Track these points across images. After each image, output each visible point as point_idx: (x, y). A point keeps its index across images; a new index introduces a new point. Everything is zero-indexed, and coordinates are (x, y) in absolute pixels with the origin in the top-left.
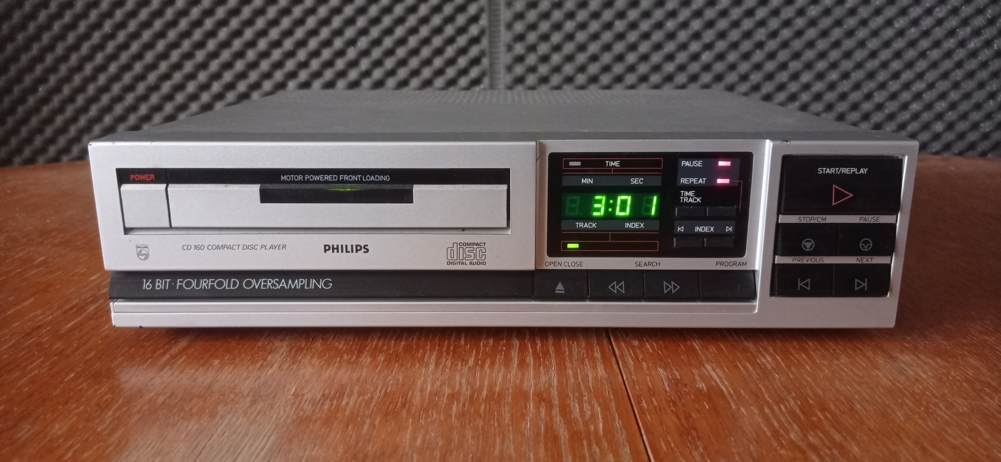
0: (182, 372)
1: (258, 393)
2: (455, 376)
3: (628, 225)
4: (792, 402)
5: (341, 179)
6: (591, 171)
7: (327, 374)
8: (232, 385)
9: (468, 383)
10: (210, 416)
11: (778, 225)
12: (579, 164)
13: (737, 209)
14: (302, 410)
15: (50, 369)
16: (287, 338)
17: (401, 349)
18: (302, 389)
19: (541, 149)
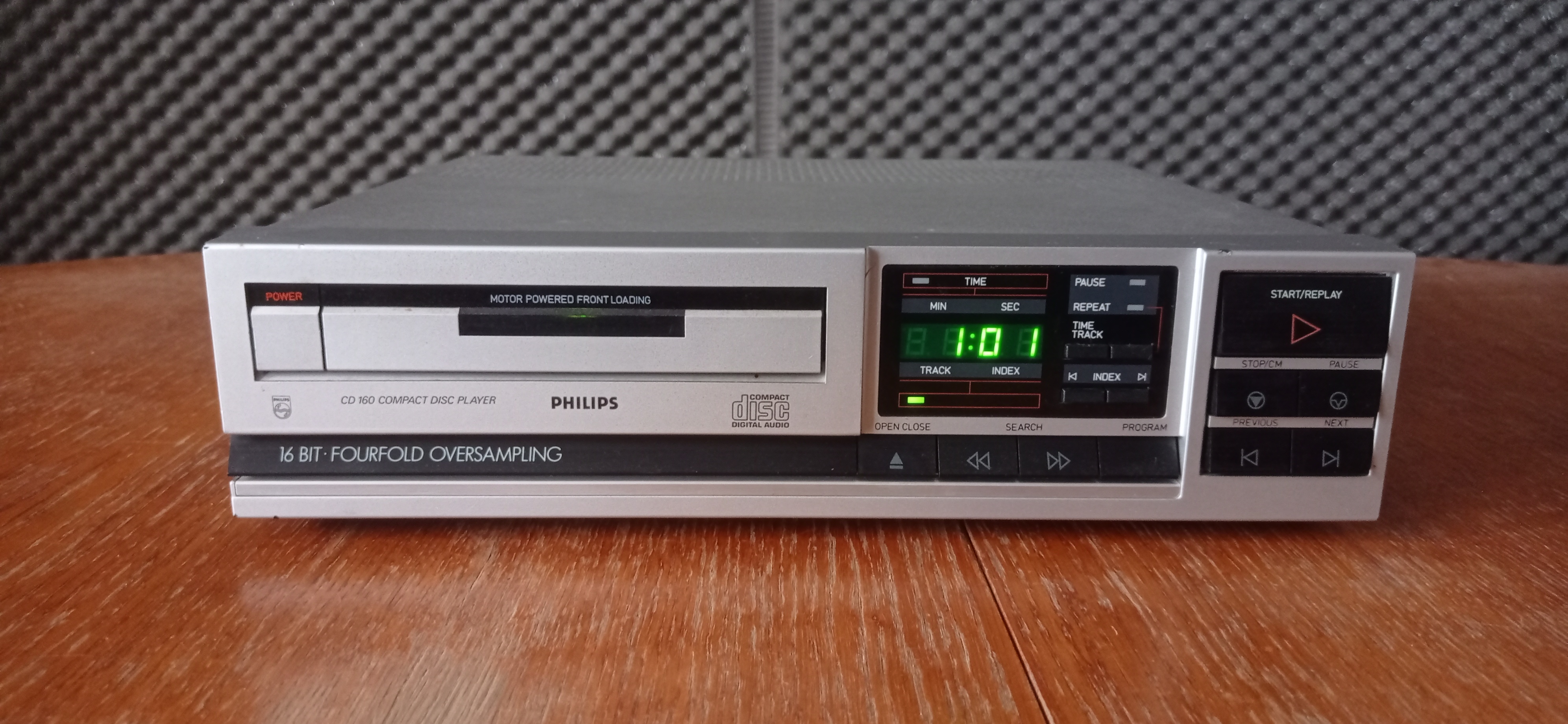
0: (345, 584)
1: (464, 614)
2: (749, 588)
3: (996, 371)
4: (1236, 626)
5: (580, 301)
6: (944, 291)
7: (561, 586)
8: (424, 603)
9: (769, 598)
10: (399, 648)
11: (1213, 372)
12: (926, 281)
13: (1155, 347)
14: (533, 638)
15: (144, 580)
16: (493, 533)
17: (664, 550)
18: (528, 607)
19: (872, 258)
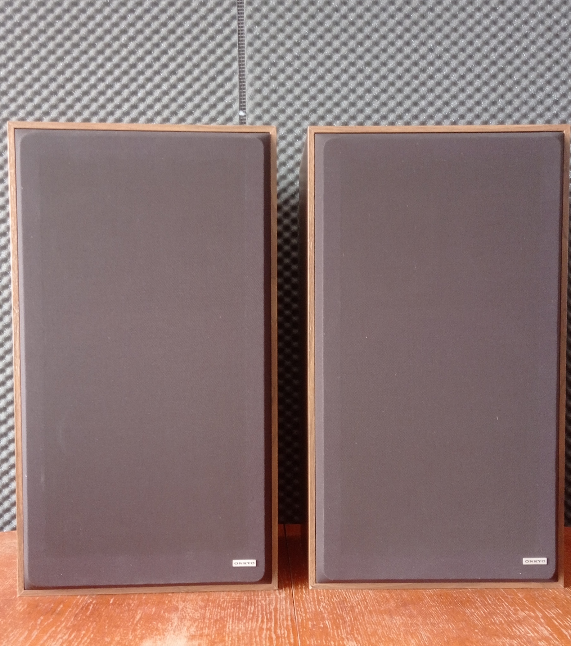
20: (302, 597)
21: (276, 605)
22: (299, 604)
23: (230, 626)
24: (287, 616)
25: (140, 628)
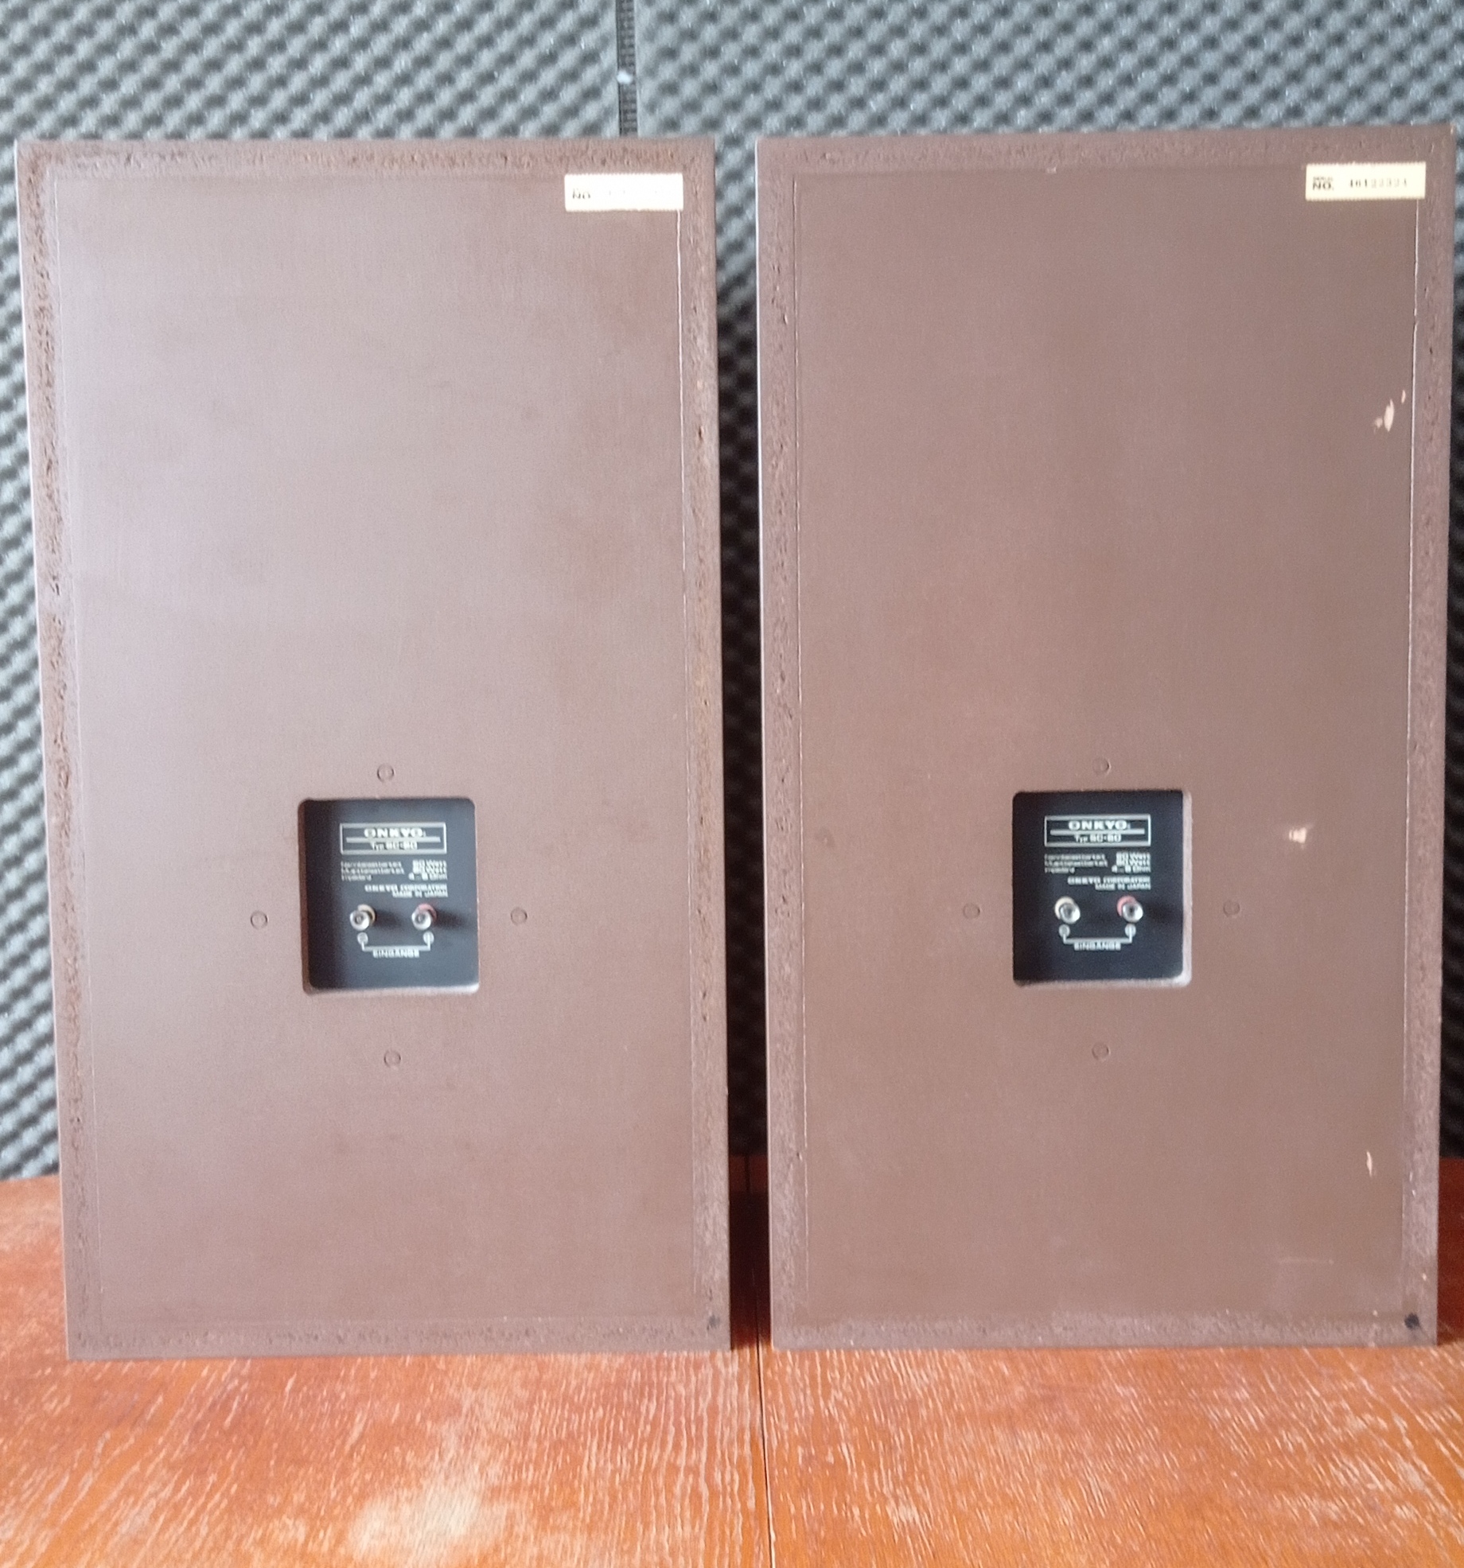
8: (422, 1465)
14: (491, 1481)
18: (484, 1468)
20: (783, 1373)
21: (714, 1397)
22: (775, 1393)
23: (593, 1459)
24: (742, 1430)
25: (360, 1465)
